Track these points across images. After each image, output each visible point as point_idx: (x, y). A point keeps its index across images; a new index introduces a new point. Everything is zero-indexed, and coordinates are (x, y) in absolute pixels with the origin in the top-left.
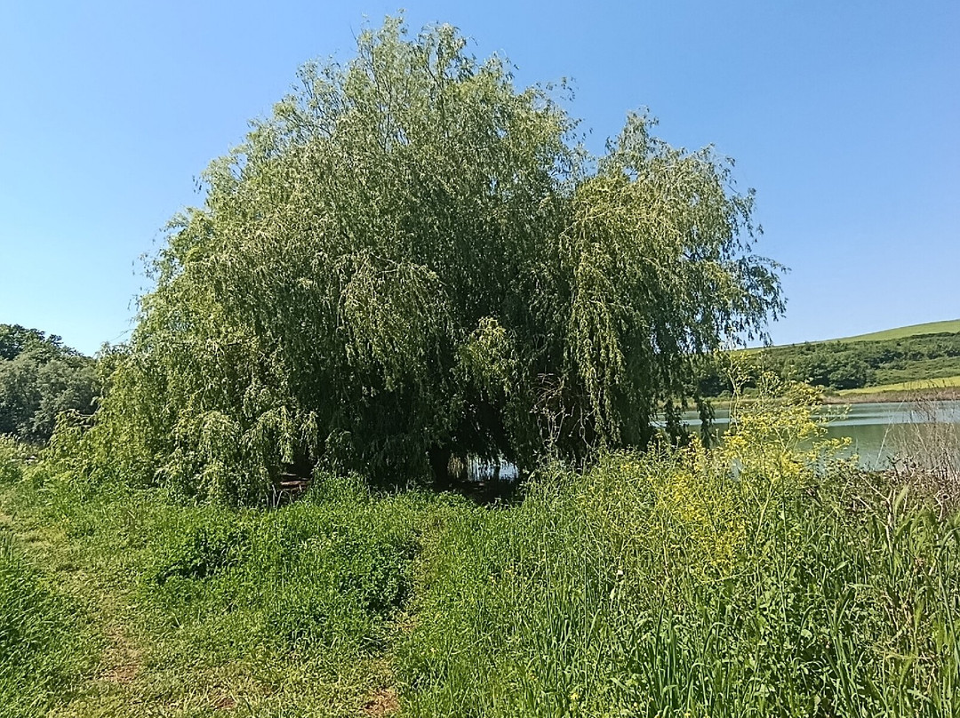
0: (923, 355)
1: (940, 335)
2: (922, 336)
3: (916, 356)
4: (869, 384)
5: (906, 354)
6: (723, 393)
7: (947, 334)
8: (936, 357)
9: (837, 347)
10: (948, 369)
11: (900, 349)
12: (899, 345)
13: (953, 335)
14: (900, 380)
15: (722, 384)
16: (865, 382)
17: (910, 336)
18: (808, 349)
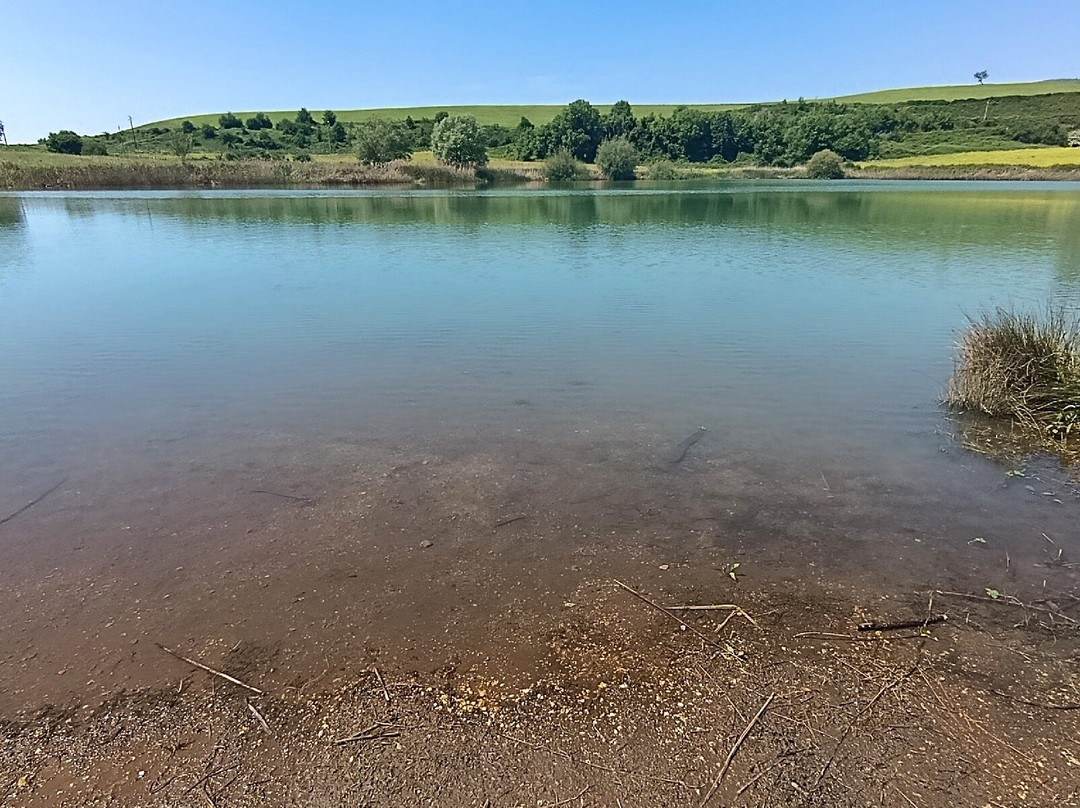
0: (918, 126)
1: (935, 103)
2: (919, 103)
3: (912, 126)
4: (872, 157)
5: (903, 123)
6: (714, 158)
7: (943, 102)
8: (930, 129)
9: (833, 108)
10: (944, 144)
11: (898, 118)
12: (896, 111)
13: (949, 103)
14: (901, 154)
15: (714, 146)
16: (868, 155)
17: (906, 101)
18: (801, 109)
